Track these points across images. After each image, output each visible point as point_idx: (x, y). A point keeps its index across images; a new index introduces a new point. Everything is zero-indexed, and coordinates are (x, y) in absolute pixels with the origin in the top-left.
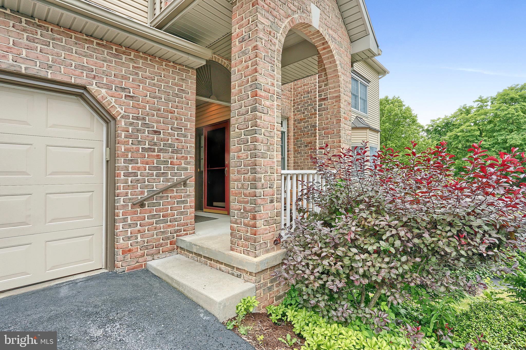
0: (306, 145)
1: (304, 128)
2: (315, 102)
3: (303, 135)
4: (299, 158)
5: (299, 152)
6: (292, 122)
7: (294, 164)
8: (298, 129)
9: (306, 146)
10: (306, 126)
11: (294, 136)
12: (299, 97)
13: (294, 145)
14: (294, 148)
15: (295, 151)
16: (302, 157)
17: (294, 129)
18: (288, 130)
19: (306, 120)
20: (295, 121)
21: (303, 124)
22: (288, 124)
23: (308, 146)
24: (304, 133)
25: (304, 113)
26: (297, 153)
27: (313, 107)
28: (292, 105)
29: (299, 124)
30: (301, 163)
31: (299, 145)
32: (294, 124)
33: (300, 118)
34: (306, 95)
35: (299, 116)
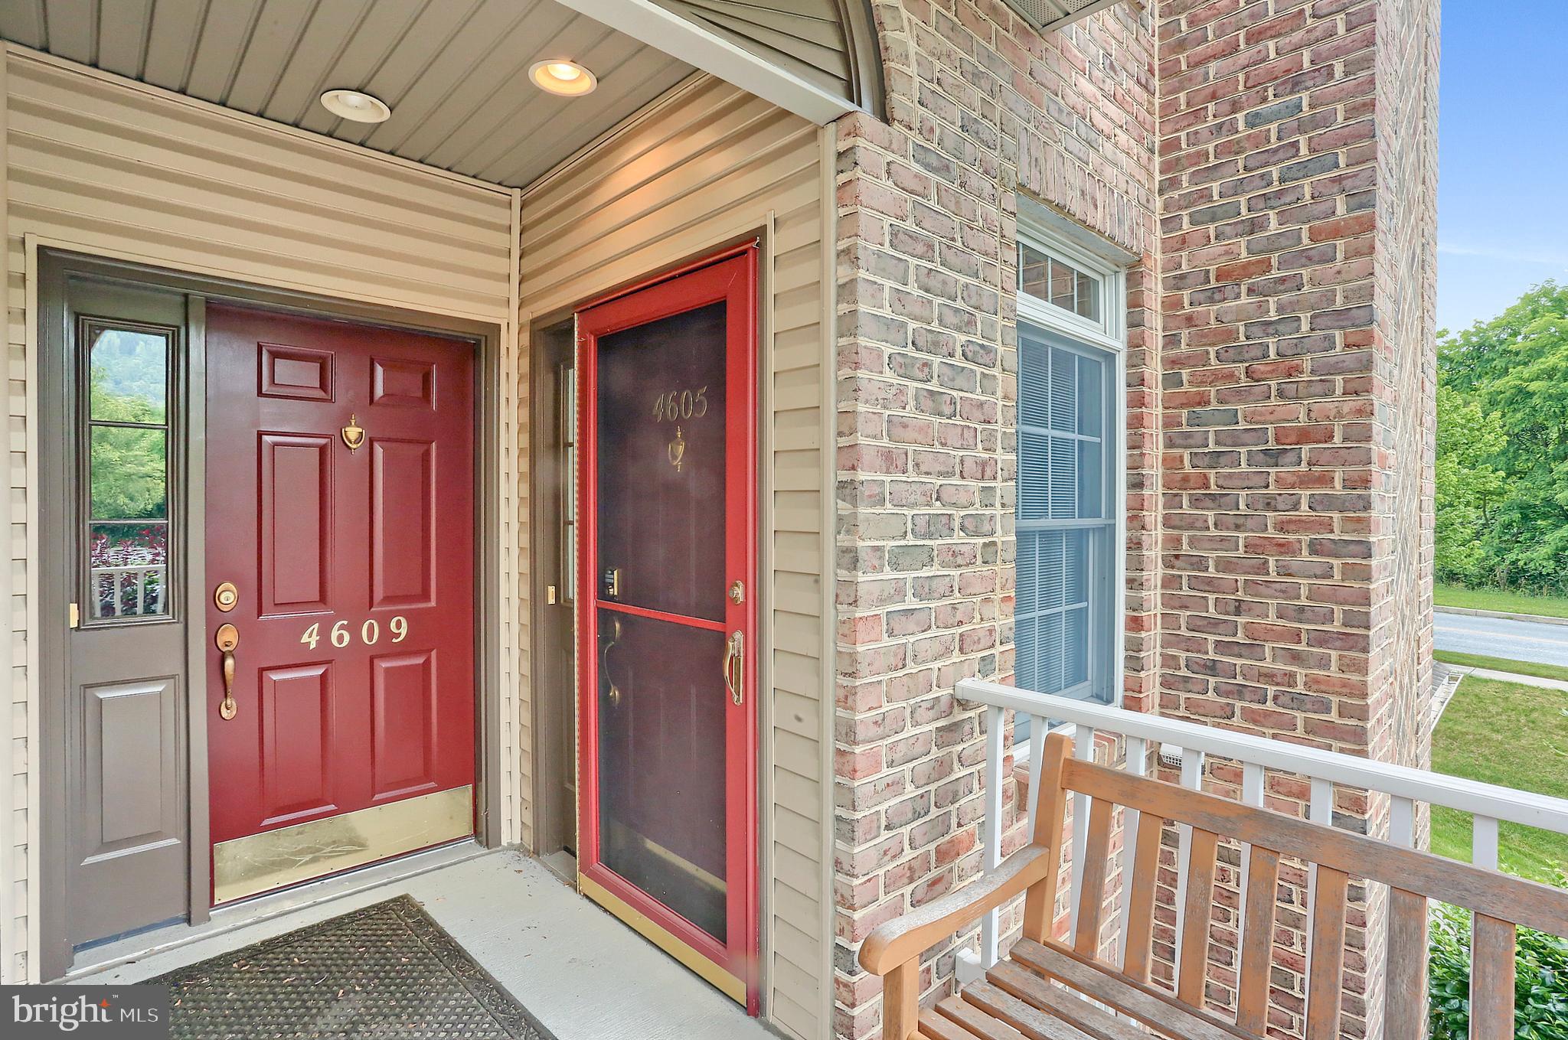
0: (1272, 445)
1: (1256, 331)
2: (1360, 137)
3: (1244, 382)
4: (1213, 532)
5: (1214, 490)
6: (1155, 291)
7: (1168, 565)
8: (1203, 338)
9: (1273, 457)
10: (1273, 316)
11: (1171, 380)
12: (1211, 121)
13: (1170, 444)
14: (1171, 464)
15: (1176, 484)
16: (1237, 527)
17: (1171, 341)
18: (1136, 344)
19: (1275, 274)
20: (1178, 282)
21: (1244, 300)
22: (1135, 303)
23: (1291, 457)
24: (1259, 367)
25: (1254, 226)
26: (1195, 502)
27: (1338, 180)
28: (1158, 177)
29: (1212, 301)
30: (1224, 565)
31: (1212, 447)
32: (1171, 305)
33: (1223, 262)
34: (1273, 103)
35: (1216, 248)
